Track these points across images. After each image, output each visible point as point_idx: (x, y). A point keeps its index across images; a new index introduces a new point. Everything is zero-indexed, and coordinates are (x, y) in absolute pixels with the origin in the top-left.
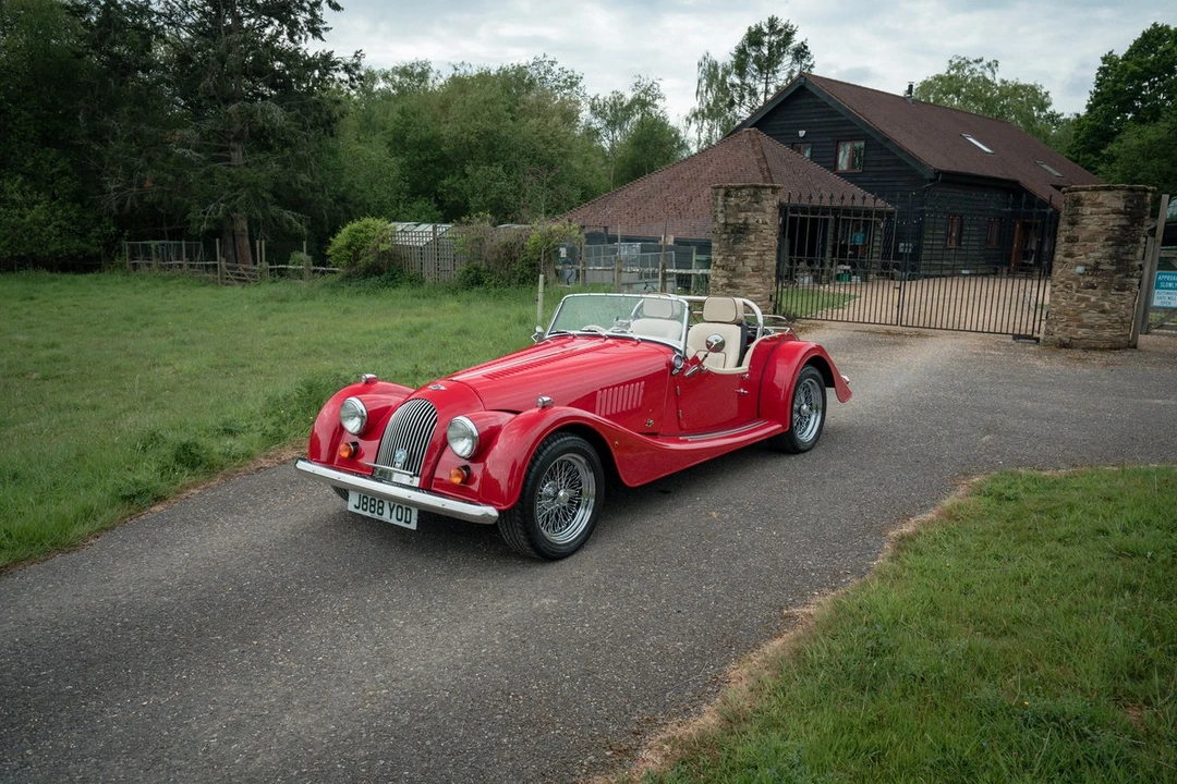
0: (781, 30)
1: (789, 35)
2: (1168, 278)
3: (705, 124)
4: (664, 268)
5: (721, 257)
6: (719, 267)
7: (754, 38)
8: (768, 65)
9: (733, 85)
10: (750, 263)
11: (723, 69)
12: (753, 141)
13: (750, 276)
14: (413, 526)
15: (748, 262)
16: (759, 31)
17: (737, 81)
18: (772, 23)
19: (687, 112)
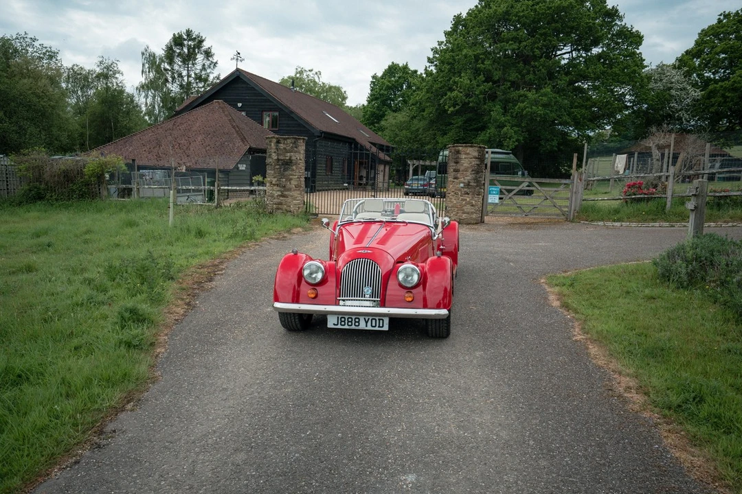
0: (195, 38)
1: (201, 42)
2: (493, 189)
3: (150, 93)
4: (218, 186)
5: (276, 179)
6: (274, 185)
7: (178, 41)
8: (189, 58)
9: (166, 70)
10: (294, 183)
11: (160, 59)
12: (222, 108)
13: (294, 190)
14: (386, 328)
15: (293, 182)
16: (180, 37)
17: (168, 67)
18: (189, 33)
19: (137, 84)
